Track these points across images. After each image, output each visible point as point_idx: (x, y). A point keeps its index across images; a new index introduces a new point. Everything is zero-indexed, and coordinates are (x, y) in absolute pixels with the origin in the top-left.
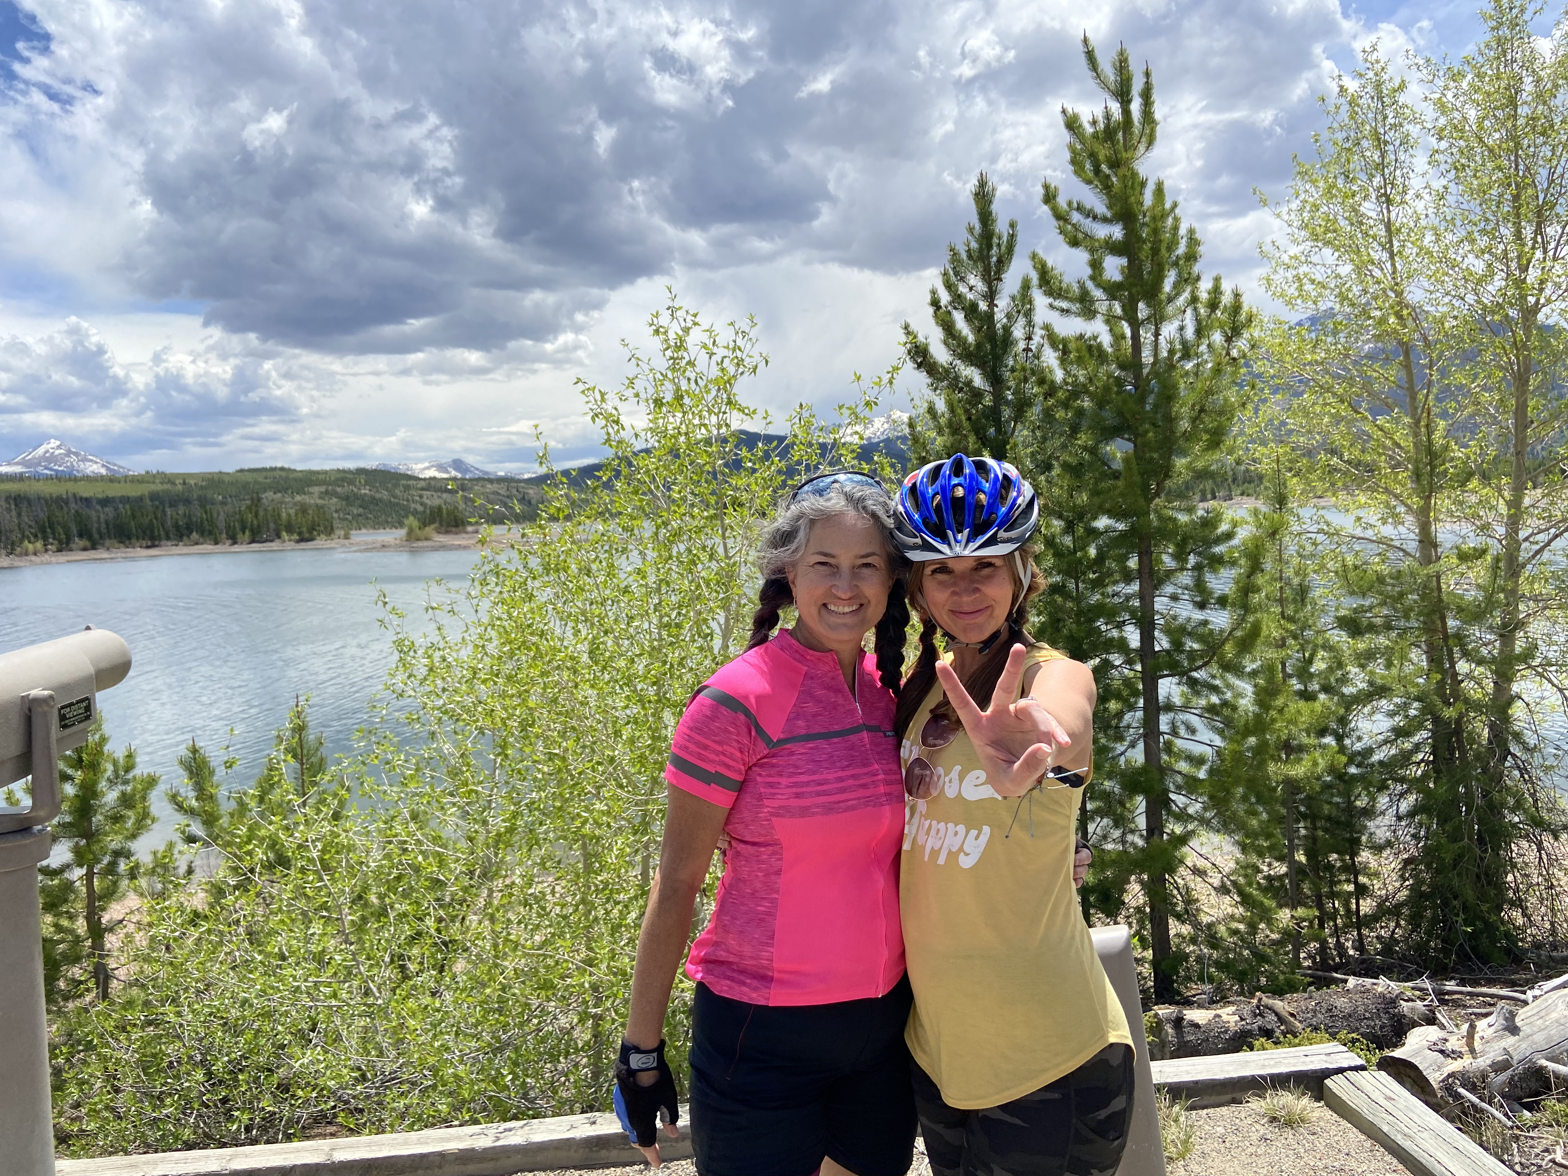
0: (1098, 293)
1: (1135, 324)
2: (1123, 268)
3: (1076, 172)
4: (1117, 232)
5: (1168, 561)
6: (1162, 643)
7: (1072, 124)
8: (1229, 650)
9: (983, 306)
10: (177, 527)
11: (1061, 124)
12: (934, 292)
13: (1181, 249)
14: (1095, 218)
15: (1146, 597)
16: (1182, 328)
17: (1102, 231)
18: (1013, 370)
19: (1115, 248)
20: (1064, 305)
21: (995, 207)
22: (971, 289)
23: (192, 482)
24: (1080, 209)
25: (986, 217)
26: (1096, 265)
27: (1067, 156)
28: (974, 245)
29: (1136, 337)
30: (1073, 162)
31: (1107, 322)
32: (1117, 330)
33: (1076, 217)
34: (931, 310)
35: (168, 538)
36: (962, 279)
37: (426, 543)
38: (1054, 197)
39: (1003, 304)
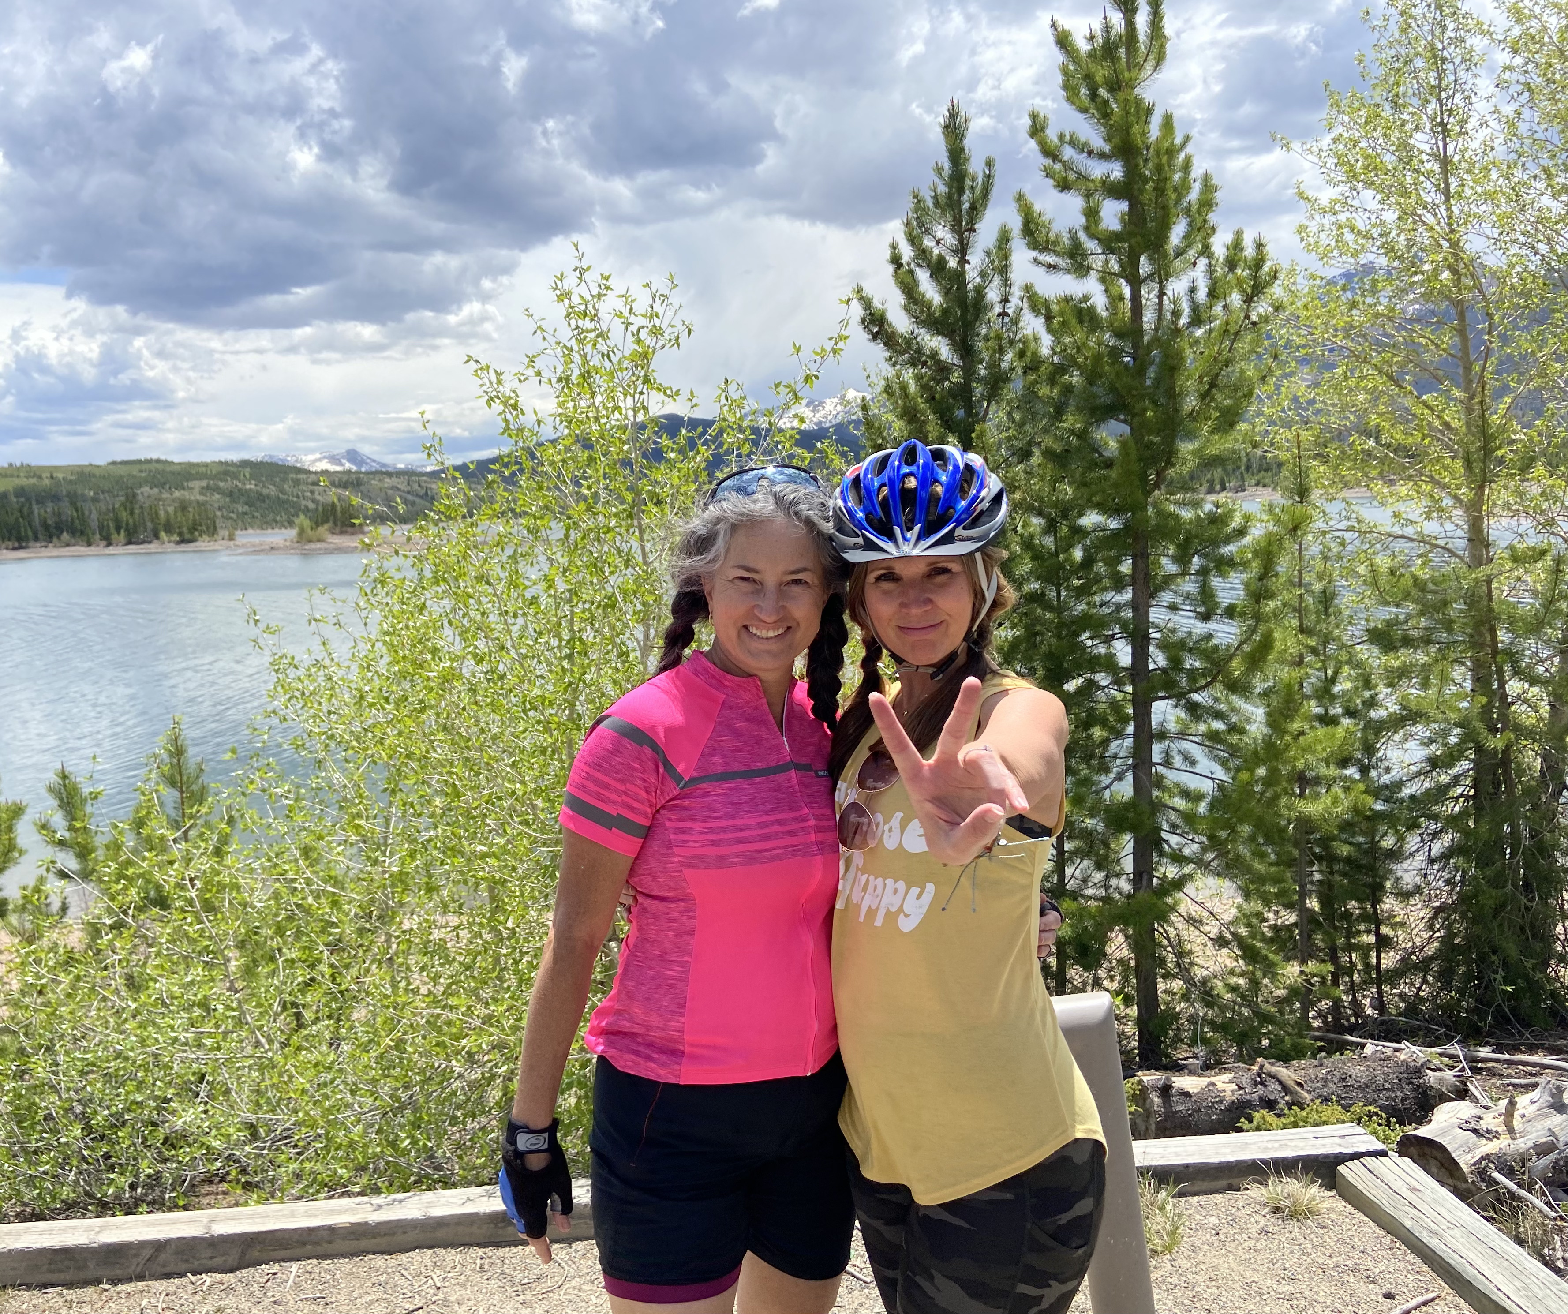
0: (1091, 245)
1: (1136, 283)
2: (1123, 215)
3: (1068, 99)
4: (1116, 171)
5: (1168, 566)
6: (1157, 659)
7: (1063, 41)
8: (1237, 667)
9: (952, 262)
10: (46, 527)
11: (1052, 40)
12: (894, 247)
13: (1194, 195)
14: (1090, 153)
15: (1140, 606)
16: (1192, 290)
17: (1098, 170)
18: (986, 339)
19: (1113, 190)
20: (1052, 259)
21: (968, 143)
22: (938, 242)
23: (60, 476)
24: (1073, 143)
25: (957, 155)
26: (1092, 214)
27: (1059, 79)
28: (942, 189)
29: (1136, 298)
30: (1066, 87)
31: (1102, 280)
32: (1114, 291)
33: (1068, 153)
34: (891, 268)
35: (36, 539)
36: (928, 231)
37: (319, 545)
38: (1043, 129)
39: (976, 260)
